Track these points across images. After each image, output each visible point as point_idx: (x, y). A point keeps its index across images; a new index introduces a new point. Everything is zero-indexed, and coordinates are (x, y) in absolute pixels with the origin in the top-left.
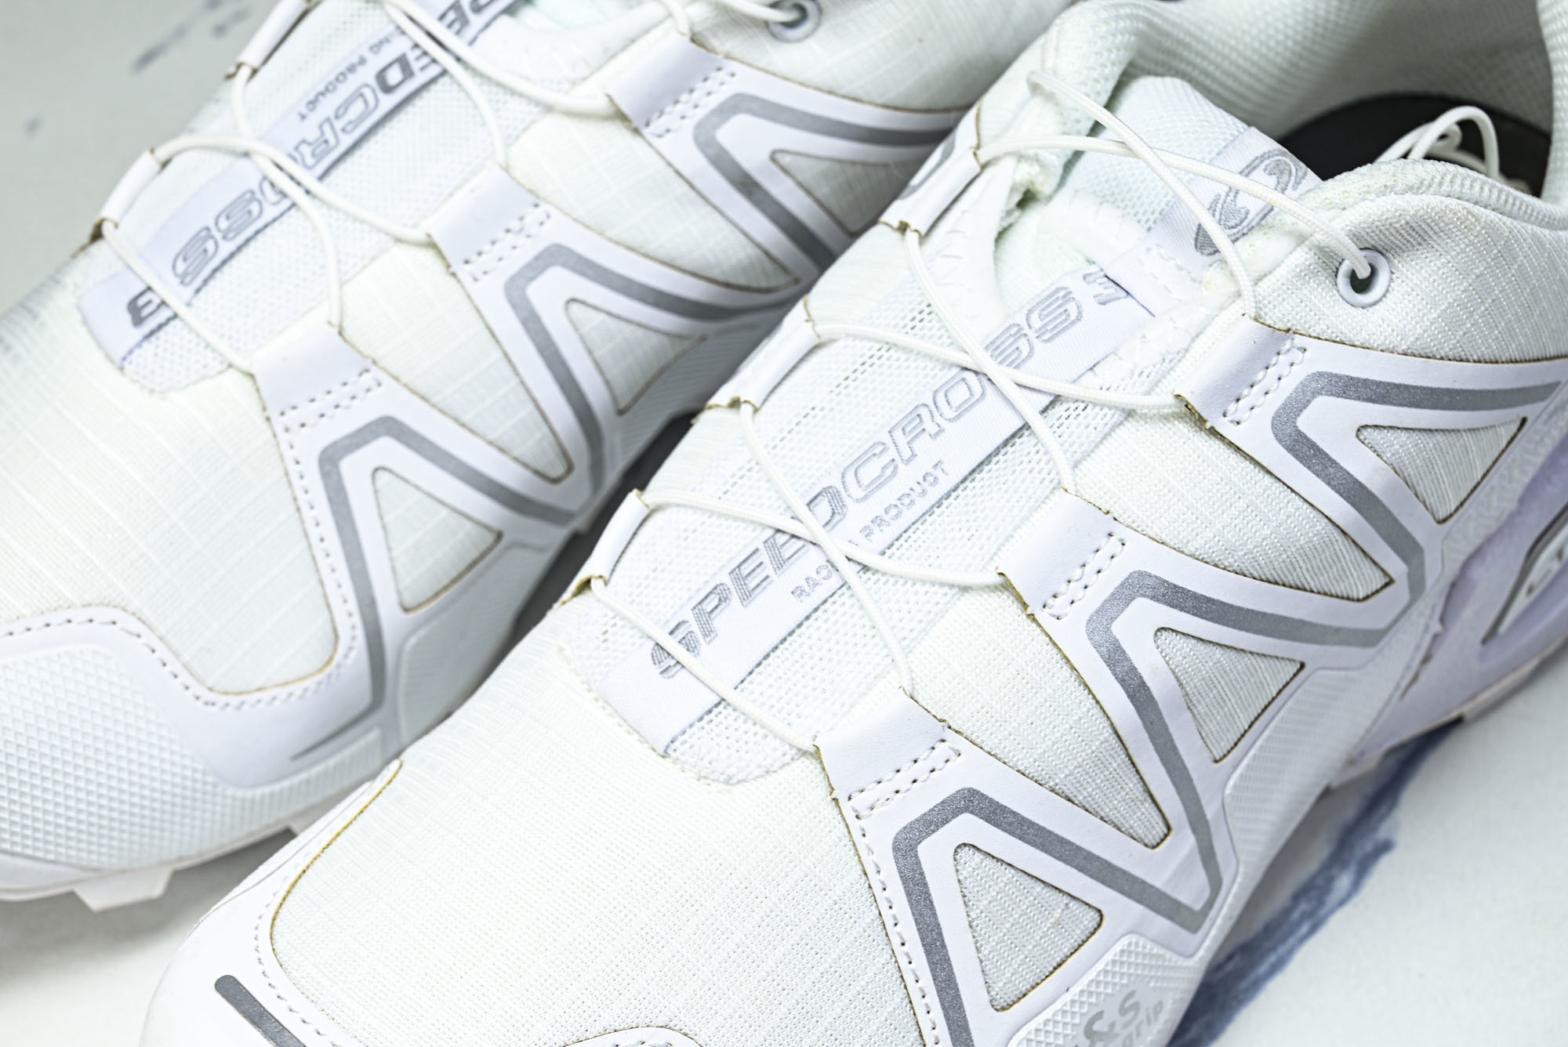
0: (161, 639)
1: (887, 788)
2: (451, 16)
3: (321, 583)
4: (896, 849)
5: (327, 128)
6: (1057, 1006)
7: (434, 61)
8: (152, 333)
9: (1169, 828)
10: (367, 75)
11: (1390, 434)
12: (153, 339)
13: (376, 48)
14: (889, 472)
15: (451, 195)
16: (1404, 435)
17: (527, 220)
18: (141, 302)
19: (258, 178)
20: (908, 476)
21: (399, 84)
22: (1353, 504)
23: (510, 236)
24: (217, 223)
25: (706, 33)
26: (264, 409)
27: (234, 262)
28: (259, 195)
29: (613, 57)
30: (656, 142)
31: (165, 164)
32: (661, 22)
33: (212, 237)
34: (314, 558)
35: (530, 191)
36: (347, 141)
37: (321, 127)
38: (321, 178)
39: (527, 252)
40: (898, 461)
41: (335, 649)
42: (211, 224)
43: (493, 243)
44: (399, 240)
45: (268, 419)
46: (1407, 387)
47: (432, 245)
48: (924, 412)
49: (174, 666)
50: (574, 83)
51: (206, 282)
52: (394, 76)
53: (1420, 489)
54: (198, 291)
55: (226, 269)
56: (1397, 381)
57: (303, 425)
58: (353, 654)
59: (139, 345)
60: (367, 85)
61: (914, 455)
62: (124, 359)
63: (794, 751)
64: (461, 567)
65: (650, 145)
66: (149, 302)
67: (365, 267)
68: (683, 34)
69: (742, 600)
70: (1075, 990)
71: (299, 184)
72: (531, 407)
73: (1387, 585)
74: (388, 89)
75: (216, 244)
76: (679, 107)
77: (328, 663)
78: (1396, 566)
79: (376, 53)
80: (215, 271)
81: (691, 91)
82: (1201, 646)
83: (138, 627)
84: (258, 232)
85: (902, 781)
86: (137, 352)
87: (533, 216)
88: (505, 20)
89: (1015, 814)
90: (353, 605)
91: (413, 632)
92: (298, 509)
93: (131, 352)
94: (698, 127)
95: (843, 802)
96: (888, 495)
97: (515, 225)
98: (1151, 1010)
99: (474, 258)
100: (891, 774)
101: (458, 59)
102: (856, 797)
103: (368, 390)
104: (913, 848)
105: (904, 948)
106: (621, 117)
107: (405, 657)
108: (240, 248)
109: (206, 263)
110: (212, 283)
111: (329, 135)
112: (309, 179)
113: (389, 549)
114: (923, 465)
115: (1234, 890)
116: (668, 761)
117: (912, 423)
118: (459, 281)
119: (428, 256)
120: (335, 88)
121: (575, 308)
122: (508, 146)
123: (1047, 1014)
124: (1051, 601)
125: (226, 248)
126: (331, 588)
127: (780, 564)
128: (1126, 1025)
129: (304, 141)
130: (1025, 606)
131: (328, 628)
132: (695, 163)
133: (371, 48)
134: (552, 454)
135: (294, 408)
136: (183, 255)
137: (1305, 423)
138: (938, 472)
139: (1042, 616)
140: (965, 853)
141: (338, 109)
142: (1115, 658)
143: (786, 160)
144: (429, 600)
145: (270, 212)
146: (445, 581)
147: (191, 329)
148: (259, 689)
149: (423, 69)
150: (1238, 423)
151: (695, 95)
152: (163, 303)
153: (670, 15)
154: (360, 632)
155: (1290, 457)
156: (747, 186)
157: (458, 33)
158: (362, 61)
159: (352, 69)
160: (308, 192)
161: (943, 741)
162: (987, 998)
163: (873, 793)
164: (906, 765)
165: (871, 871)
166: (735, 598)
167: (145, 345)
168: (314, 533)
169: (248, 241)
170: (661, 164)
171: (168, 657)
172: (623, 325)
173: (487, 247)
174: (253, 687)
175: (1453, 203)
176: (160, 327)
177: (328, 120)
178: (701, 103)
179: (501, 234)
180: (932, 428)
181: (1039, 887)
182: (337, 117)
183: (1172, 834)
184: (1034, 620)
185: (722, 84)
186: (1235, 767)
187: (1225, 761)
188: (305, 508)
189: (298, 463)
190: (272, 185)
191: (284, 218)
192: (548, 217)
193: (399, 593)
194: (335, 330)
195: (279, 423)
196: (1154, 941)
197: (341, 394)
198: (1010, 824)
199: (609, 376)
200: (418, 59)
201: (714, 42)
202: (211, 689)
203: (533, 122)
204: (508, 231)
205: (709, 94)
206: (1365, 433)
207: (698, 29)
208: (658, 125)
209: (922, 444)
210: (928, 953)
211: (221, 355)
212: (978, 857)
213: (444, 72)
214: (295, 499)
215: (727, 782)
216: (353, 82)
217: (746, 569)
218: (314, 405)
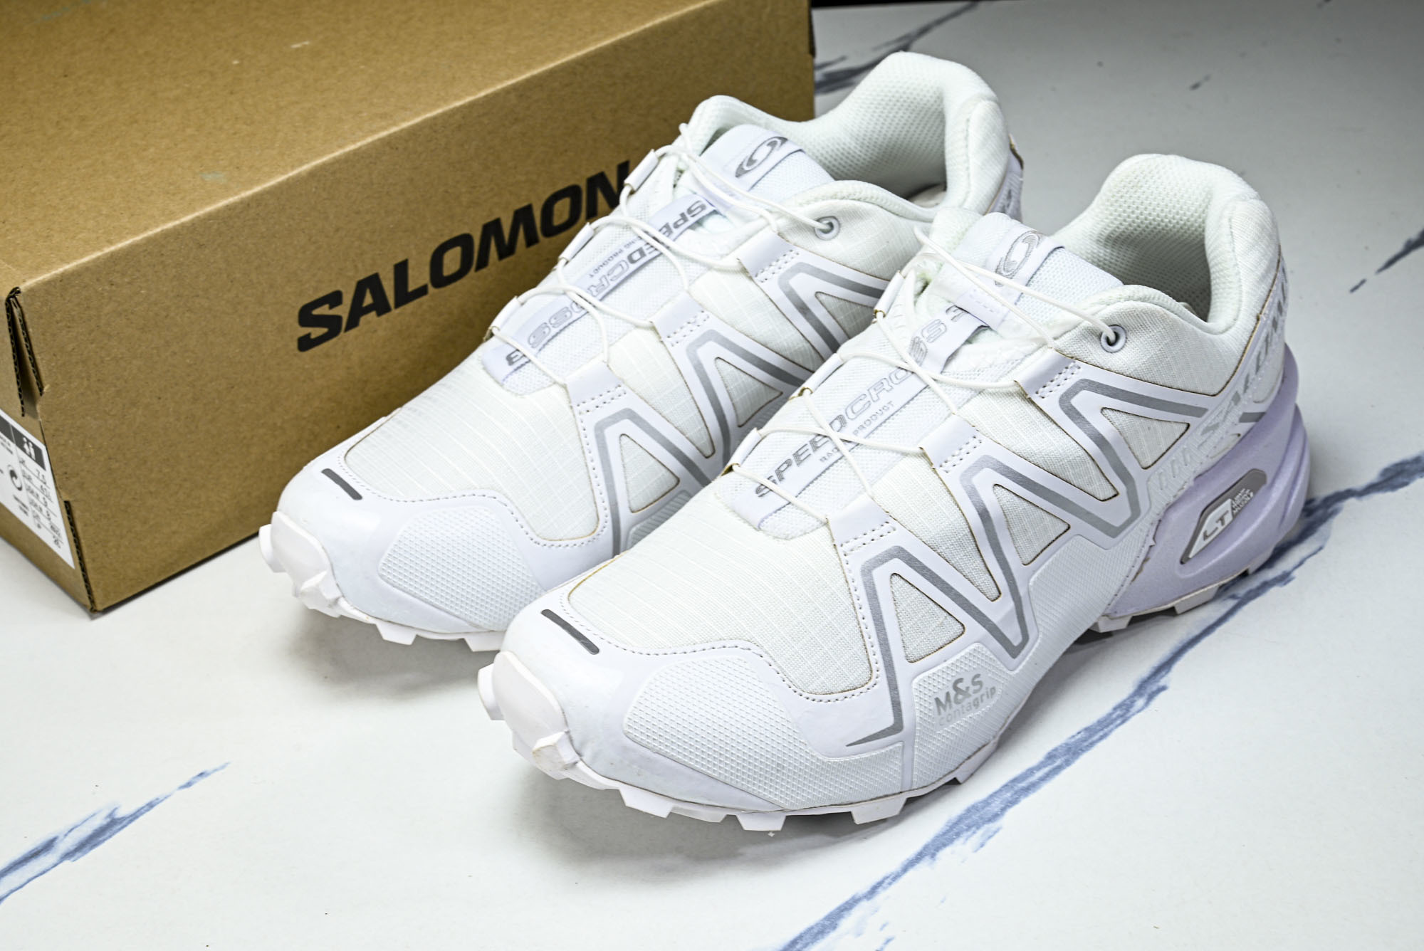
0: (517, 507)
1: (860, 541)
2: (664, 230)
3: (592, 490)
4: (863, 571)
5: (603, 280)
6: (939, 667)
7: (656, 249)
8: (519, 368)
9: (1000, 593)
10: (624, 256)
11: (1118, 414)
12: (518, 371)
13: (628, 245)
14: (866, 406)
15: (662, 307)
16: (1125, 416)
17: (698, 318)
18: (513, 356)
19: (570, 302)
20: (875, 408)
21: (639, 259)
22: (1098, 445)
23: (689, 325)
24: (550, 321)
25: (785, 233)
26: (570, 402)
27: (558, 338)
28: (570, 309)
29: (741, 245)
30: (759, 284)
31: (522, 304)
32: (764, 228)
33: (548, 327)
34: (590, 478)
35: (700, 305)
36: (613, 284)
37: (600, 280)
38: (601, 300)
39: (698, 333)
40: (871, 401)
41: (597, 527)
42: (547, 321)
43: (681, 328)
44: (637, 326)
45: (571, 407)
46: (1127, 392)
47: (654, 329)
48: (884, 381)
49: (521, 522)
50: (722, 256)
51: (544, 345)
52: (636, 256)
53: (1132, 445)
54: (540, 350)
55: (554, 340)
56: (1122, 388)
57: (588, 411)
58: (605, 530)
59: (511, 374)
60: (624, 261)
61: (879, 399)
62: (504, 380)
63: (818, 523)
64: (660, 494)
65: (757, 285)
66: (517, 356)
67: (620, 338)
68: (774, 232)
69: (798, 465)
70: (950, 662)
71: (590, 303)
72: (696, 411)
73: (1115, 496)
74: (633, 262)
75: (550, 329)
76: (772, 268)
77: (593, 532)
78: (1121, 487)
79: (628, 248)
80: (549, 341)
81: (778, 261)
82: (1015, 498)
83: (506, 501)
84: (569, 324)
85: (867, 539)
86: (510, 377)
87: (701, 316)
88: (690, 231)
89: (920, 563)
90: (607, 504)
91: (634, 525)
92: (584, 453)
93: (507, 377)
94: (781, 278)
95: (838, 547)
96: (866, 416)
97: (692, 320)
98: (989, 690)
99: (672, 335)
100: (861, 535)
101: (668, 248)
102: (845, 545)
103: (620, 396)
104: (870, 571)
105: (864, 621)
106: (744, 271)
107: (630, 538)
108: (561, 330)
109: (545, 337)
110: (547, 346)
111: (605, 283)
112: (595, 301)
113: (626, 478)
114: (883, 402)
115: (1036, 645)
116: (760, 533)
117: (879, 386)
118: (665, 345)
119: (650, 334)
120: (608, 263)
121: (720, 362)
122: (690, 285)
123: (934, 670)
124: (944, 464)
125: (554, 331)
126: (597, 493)
127: (816, 448)
128: (975, 692)
129: (593, 286)
130: (931, 464)
131: (595, 515)
132: (778, 296)
133: (625, 246)
134: (705, 439)
135: (584, 402)
136: (534, 335)
137: (1075, 402)
138: (889, 406)
139: (939, 470)
140: (896, 578)
141: (609, 272)
142: (973, 493)
143: (823, 297)
144: (644, 508)
145: (575, 316)
146: (651, 500)
147: (537, 366)
148: (560, 540)
149: (650, 253)
150: (1043, 398)
151: (780, 262)
152: (524, 356)
153: (768, 224)
154: (609, 519)
155: (1066, 417)
156: (803, 309)
157: (668, 236)
158: (621, 251)
159: (616, 255)
160: (594, 306)
161: (887, 523)
162: (903, 654)
163: (853, 543)
164: (869, 532)
165: (850, 581)
166: (794, 464)
167: (514, 374)
168: (591, 465)
169: (565, 327)
170: (763, 295)
171: (519, 517)
172: (742, 374)
173: (678, 330)
174: (558, 538)
175: (1158, 308)
176: (522, 365)
177: (604, 276)
178: (782, 267)
179: (685, 324)
180: (887, 387)
181: (932, 604)
182: (608, 275)
183: (1002, 596)
184: (936, 473)
185: (792, 258)
186: (1034, 572)
187: (1030, 565)
188: (587, 452)
189: (584, 430)
190: (577, 304)
191: (582, 319)
192: (708, 317)
193: (629, 502)
194: (606, 364)
195: (577, 409)
196: (991, 651)
197: (606, 397)
198: (918, 567)
199: (735, 401)
200: (648, 249)
201: (789, 238)
202: (538, 536)
203: (702, 274)
204: (689, 323)
205: (786, 262)
206: (1105, 411)
207: (782, 230)
208: (761, 276)
209: (883, 395)
210: (876, 625)
211: (551, 377)
212: (902, 582)
213: (661, 254)
214: (582, 447)
215: (786, 539)
216: (616, 260)
217: (800, 453)
218: (593, 401)
